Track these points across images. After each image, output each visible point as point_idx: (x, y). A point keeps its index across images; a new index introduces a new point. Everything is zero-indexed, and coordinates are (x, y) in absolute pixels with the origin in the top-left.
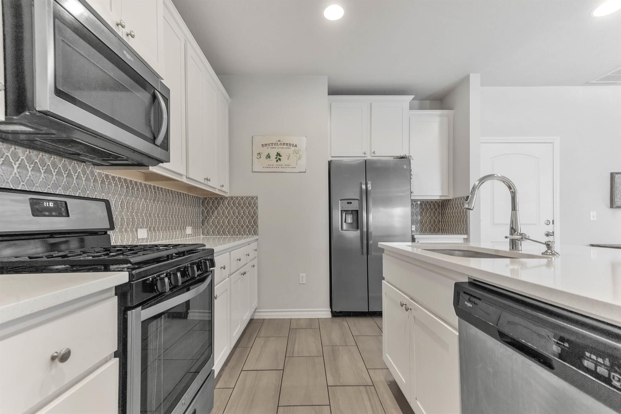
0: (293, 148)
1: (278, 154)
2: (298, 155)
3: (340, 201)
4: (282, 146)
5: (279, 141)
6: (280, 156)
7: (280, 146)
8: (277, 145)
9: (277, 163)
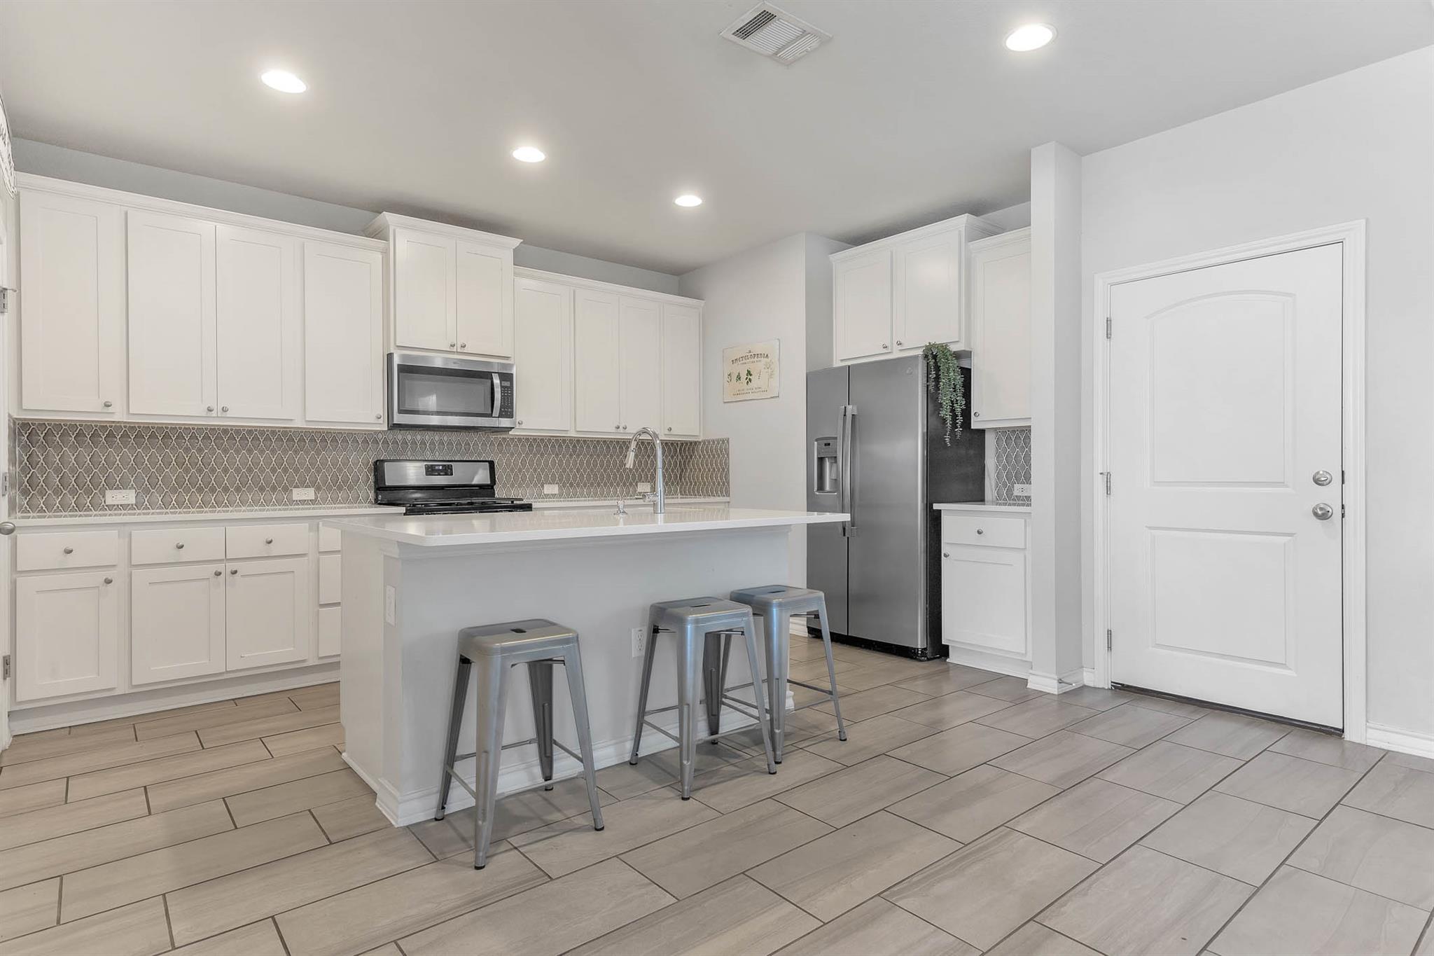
0: (764, 360)
1: (749, 373)
2: (770, 370)
3: (816, 443)
4: (753, 360)
5: (750, 352)
6: (751, 375)
7: (750, 360)
8: (748, 359)
9: (748, 387)
